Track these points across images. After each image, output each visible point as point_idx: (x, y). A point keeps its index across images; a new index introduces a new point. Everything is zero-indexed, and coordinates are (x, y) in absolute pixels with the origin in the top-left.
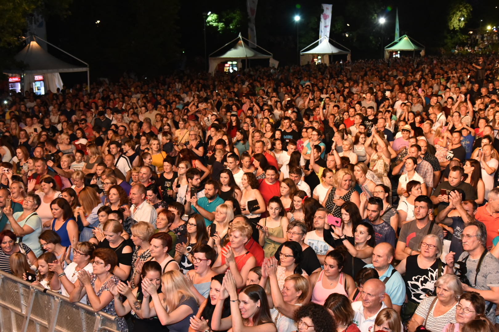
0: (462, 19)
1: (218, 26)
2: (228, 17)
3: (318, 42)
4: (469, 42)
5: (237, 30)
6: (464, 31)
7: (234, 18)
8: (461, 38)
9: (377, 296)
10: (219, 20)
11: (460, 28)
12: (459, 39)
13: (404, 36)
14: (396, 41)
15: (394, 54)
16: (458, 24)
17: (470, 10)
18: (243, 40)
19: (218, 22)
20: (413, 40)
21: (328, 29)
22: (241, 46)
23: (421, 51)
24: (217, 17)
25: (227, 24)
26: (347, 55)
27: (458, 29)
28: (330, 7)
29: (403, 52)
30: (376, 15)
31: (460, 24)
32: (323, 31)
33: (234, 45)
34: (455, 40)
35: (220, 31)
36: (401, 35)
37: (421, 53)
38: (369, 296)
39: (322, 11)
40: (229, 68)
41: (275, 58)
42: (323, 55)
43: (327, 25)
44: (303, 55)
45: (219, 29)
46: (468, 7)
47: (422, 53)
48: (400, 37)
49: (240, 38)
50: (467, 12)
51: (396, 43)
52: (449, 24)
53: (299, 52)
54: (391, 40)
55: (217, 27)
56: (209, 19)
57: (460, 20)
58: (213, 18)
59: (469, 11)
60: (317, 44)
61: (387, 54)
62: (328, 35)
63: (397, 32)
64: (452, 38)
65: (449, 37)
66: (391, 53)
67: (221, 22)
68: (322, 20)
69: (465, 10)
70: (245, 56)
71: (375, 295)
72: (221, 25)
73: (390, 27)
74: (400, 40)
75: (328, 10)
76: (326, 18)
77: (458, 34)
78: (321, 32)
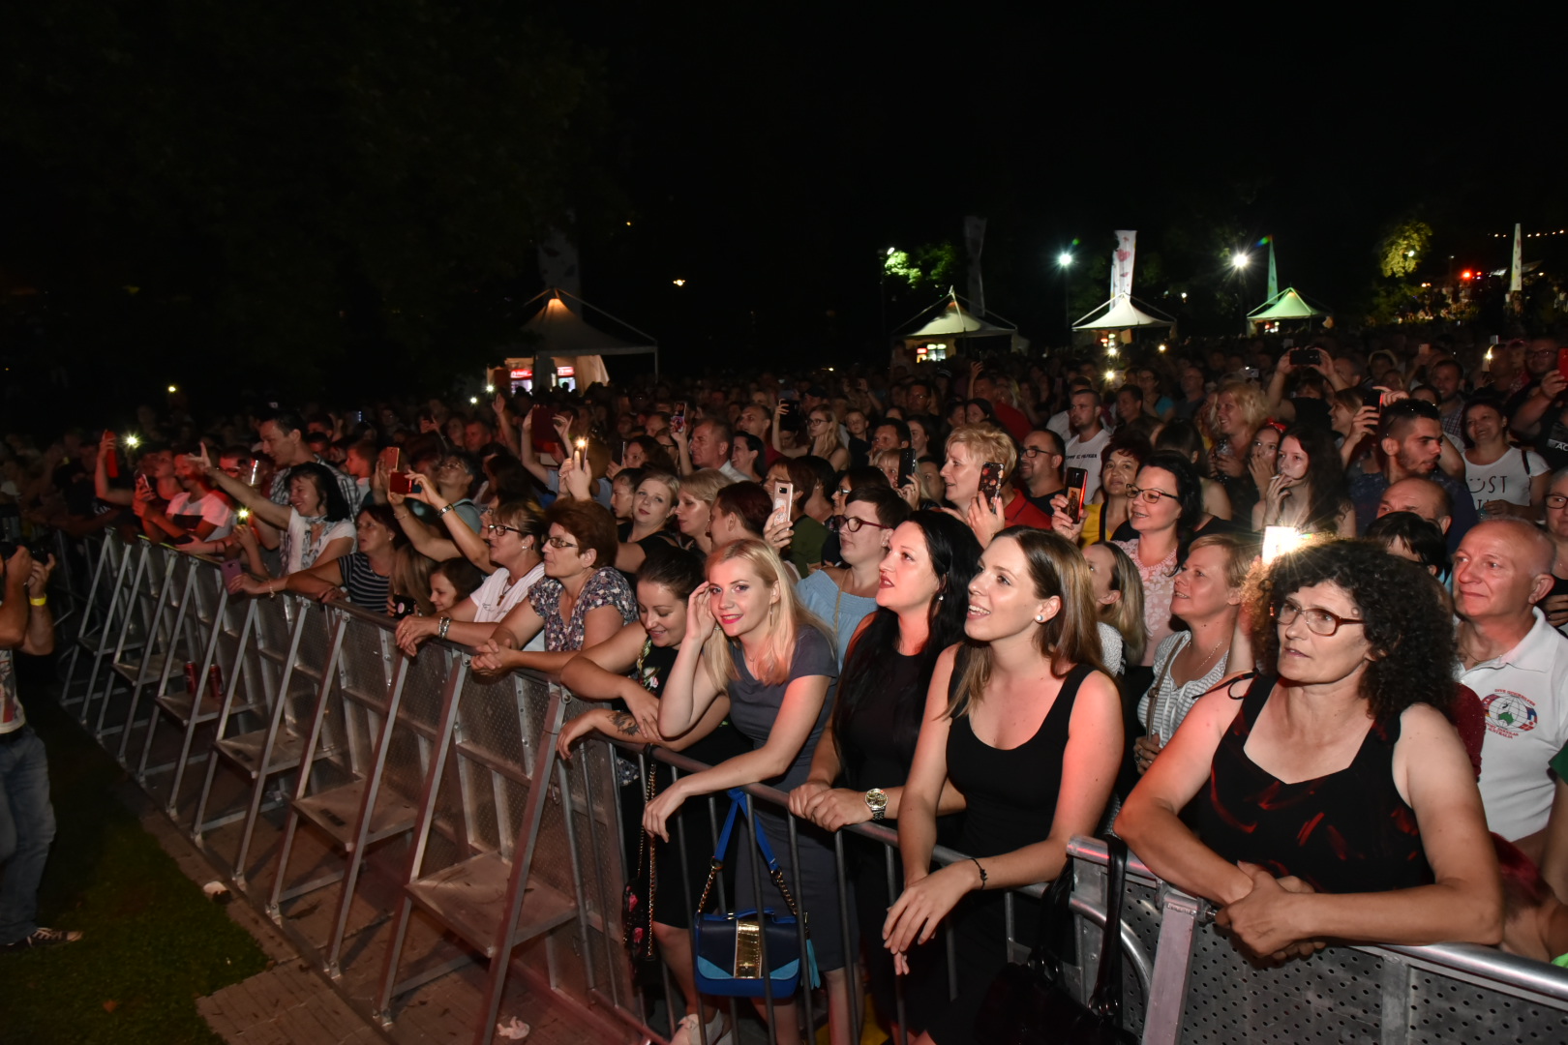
0: (1411, 254)
1: (908, 275)
2: (927, 257)
3: (1109, 305)
7: (940, 259)
10: (910, 263)
11: (1406, 273)
12: (1405, 296)
13: (1288, 290)
14: (1269, 301)
15: (1267, 327)
16: (1401, 265)
17: (1426, 234)
18: (958, 300)
19: (908, 268)
20: (1306, 296)
21: (1129, 279)
22: (955, 311)
23: (1324, 320)
24: (907, 257)
25: (925, 269)
26: (1169, 328)
27: (1401, 275)
28: (1132, 235)
29: (1285, 322)
30: (1227, 249)
31: (1407, 264)
32: (1117, 283)
33: (940, 311)
34: (1397, 298)
35: (912, 284)
36: (1282, 287)
37: (1325, 324)
39: (1116, 244)
42: (1119, 330)
43: (1125, 271)
44: (1080, 331)
45: (911, 281)
46: (1422, 229)
47: (1328, 323)
48: (1279, 292)
49: (951, 296)
50: (1421, 240)
51: (1270, 306)
52: (1383, 267)
53: (1071, 326)
54: (1259, 300)
55: (906, 277)
56: (890, 262)
57: (1405, 257)
58: (899, 260)
59: (1424, 237)
60: (1106, 310)
61: (1252, 327)
62: (1129, 293)
63: (1273, 284)
64: (1389, 294)
65: (1383, 293)
66: (1261, 325)
67: (914, 267)
68: (1116, 262)
70: (962, 330)
72: (914, 273)
74: (1280, 298)
75: (1128, 243)
76: (1123, 258)
78: (1114, 285)
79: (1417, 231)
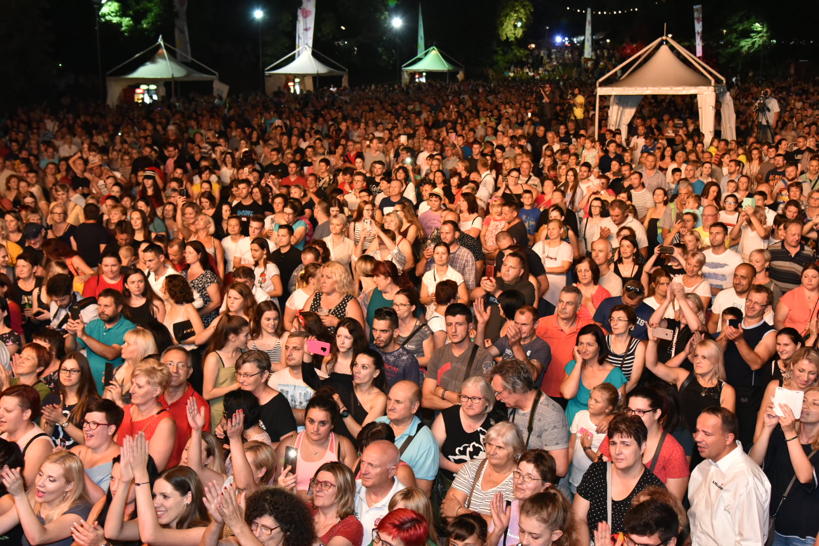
0: (519, 24)
1: (121, 23)
2: (138, 7)
3: (295, 54)
4: (530, 61)
5: (156, 30)
6: (522, 42)
7: (150, 10)
8: (518, 54)
9: (383, 468)
10: (123, 13)
11: (516, 38)
12: (515, 55)
13: (432, 48)
14: (419, 56)
15: (417, 76)
16: (513, 32)
17: (530, 10)
18: (167, 48)
19: (121, 16)
20: (446, 55)
21: (311, 34)
22: (164, 58)
23: (458, 73)
24: (119, 6)
25: (137, 18)
26: (341, 77)
27: (512, 39)
29: (430, 74)
30: (387, 13)
31: (516, 32)
32: (301, 36)
33: (150, 57)
34: (510, 56)
35: (124, 31)
36: (427, 47)
37: (458, 76)
38: (370, 467)
40: (143, 96)
41: (222, 80)
42: (302, 76)
43: (308, 26)
44: (270, 76)
45: (123, 29)
46: (527, 6)
47: (460, 76)
48: (426, 49)
49: (160, 44)
50: (526, 14)
51: (420, 59)
52: (500, 32)
53: (263, 71)
54: (411, 55)
55: (119, 25)
56: (104, 10)
57: (515, 26)
58: (112, 9)
59: (528, 13)
60: (292, 59)
61: (406, 78)
62: (311, 44)
63: (421, 42)
64: (505, 53)
65: (501, 52)
66: (413, 75)
67: (126, 16)
68: (300, 18)
69: (522, 10)
70: (170, 76)
71: (380, 466)
72: (126, 21)
73: (410, 34)
74: (426, 54)
75: (309, 3)
76: (306, 14)
77: (513, 47)
78: (299, 38)
79: (523, 7)
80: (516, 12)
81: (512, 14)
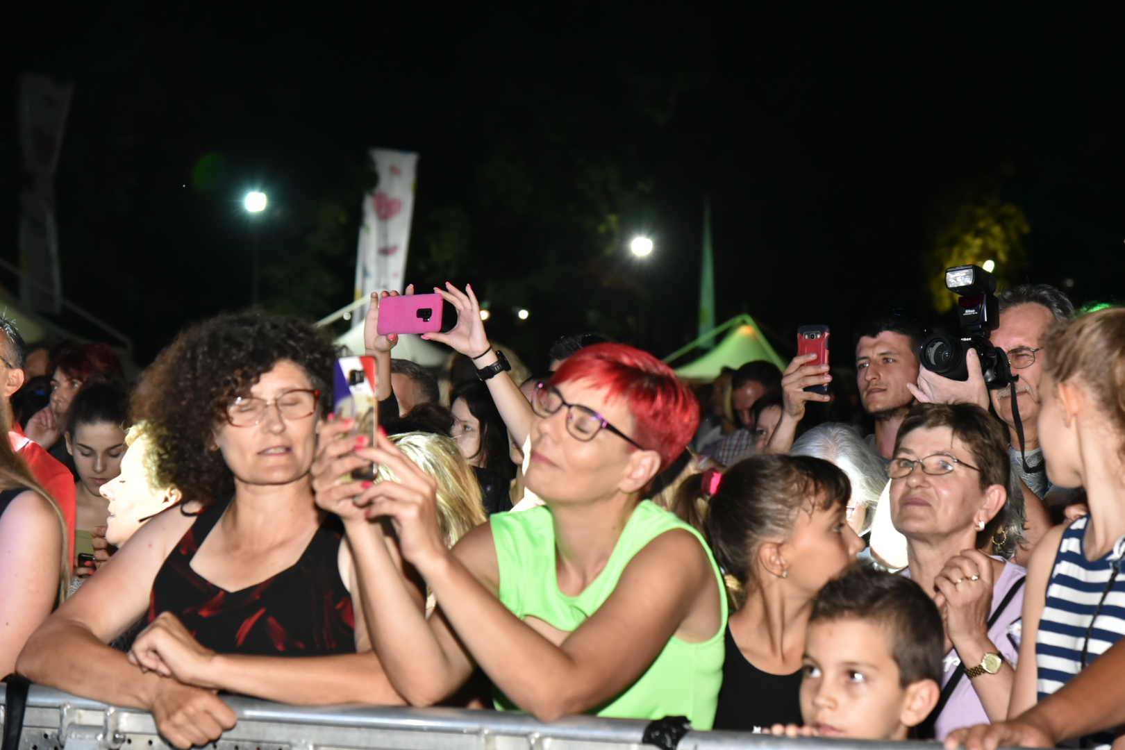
0: (989, 267)
3: (348, 317)
13: (738, 319)
14: (701, 341)
17: (1018, 229)
21: (398, 262)
28: (407, 162)
30: (613, 219)
32: (372, 268)
39: (370, 180)
43: (391, 242)
46: (1010, 217)
48: (721, 324)
50: (1007, 241)
51: (703, 350)
59: (1014, 236)
60: (344, 328)
63: (707, 306)
68: (371, 220)
69: (997, 230)
74: (721, 337)
75: (397, 178)
76: (386, 211)
78: (365, 273)
79: (1001, 220)
80: (979, 233)
81: (968, 238)
